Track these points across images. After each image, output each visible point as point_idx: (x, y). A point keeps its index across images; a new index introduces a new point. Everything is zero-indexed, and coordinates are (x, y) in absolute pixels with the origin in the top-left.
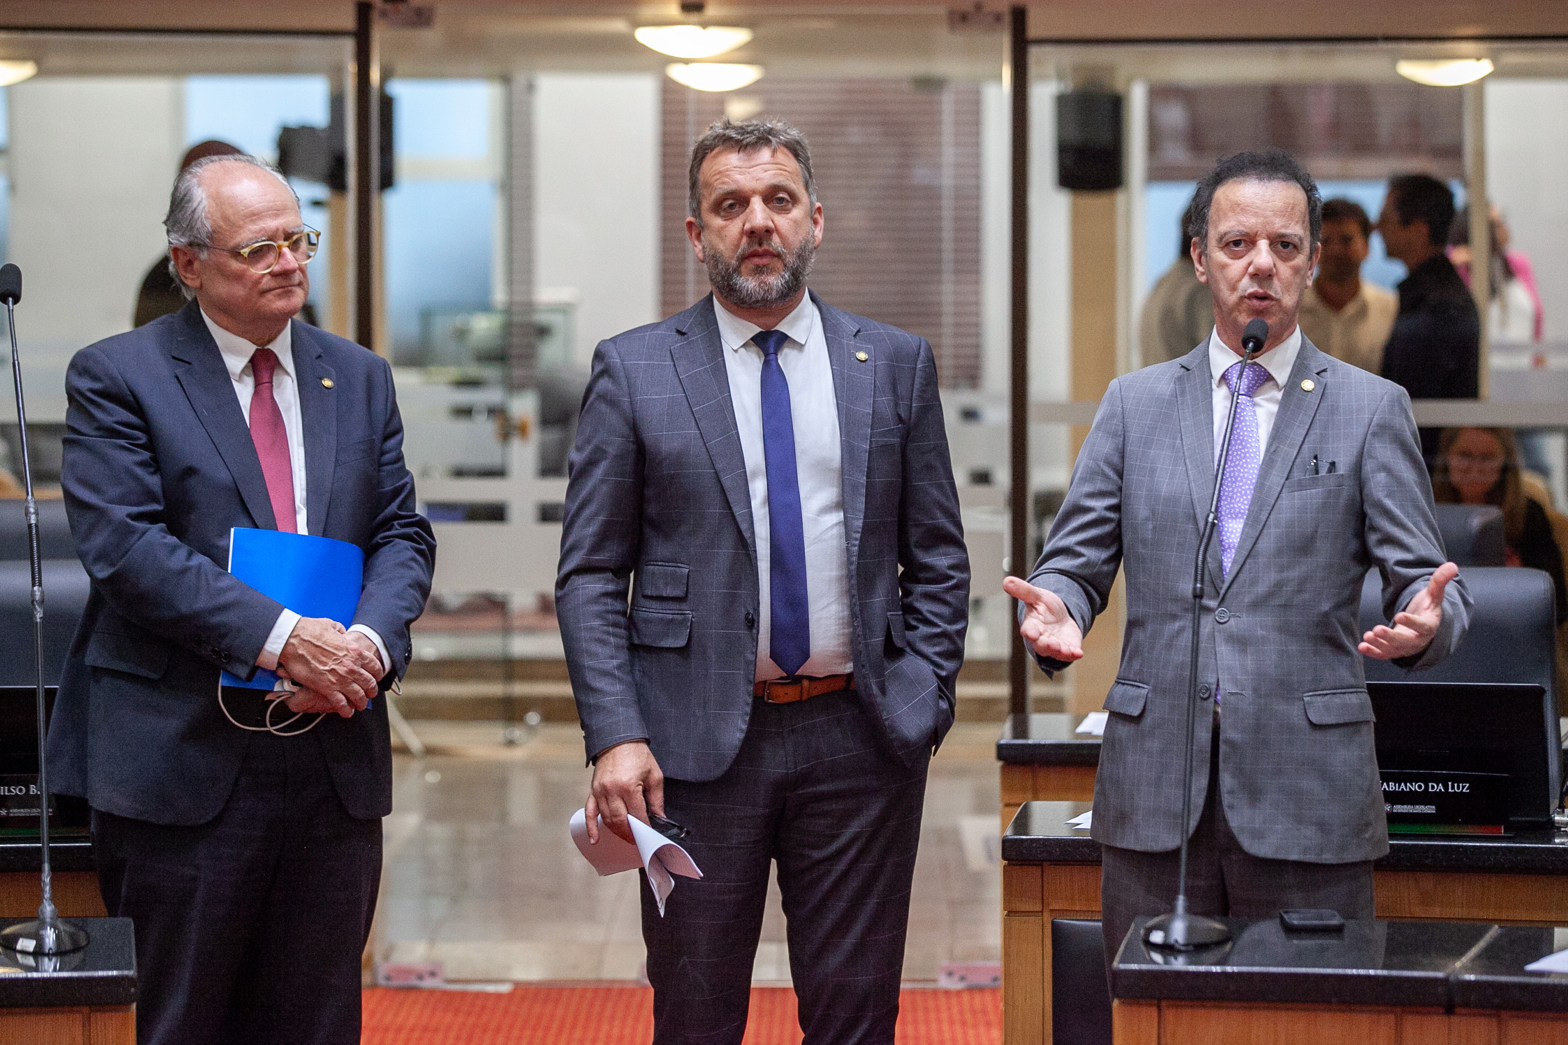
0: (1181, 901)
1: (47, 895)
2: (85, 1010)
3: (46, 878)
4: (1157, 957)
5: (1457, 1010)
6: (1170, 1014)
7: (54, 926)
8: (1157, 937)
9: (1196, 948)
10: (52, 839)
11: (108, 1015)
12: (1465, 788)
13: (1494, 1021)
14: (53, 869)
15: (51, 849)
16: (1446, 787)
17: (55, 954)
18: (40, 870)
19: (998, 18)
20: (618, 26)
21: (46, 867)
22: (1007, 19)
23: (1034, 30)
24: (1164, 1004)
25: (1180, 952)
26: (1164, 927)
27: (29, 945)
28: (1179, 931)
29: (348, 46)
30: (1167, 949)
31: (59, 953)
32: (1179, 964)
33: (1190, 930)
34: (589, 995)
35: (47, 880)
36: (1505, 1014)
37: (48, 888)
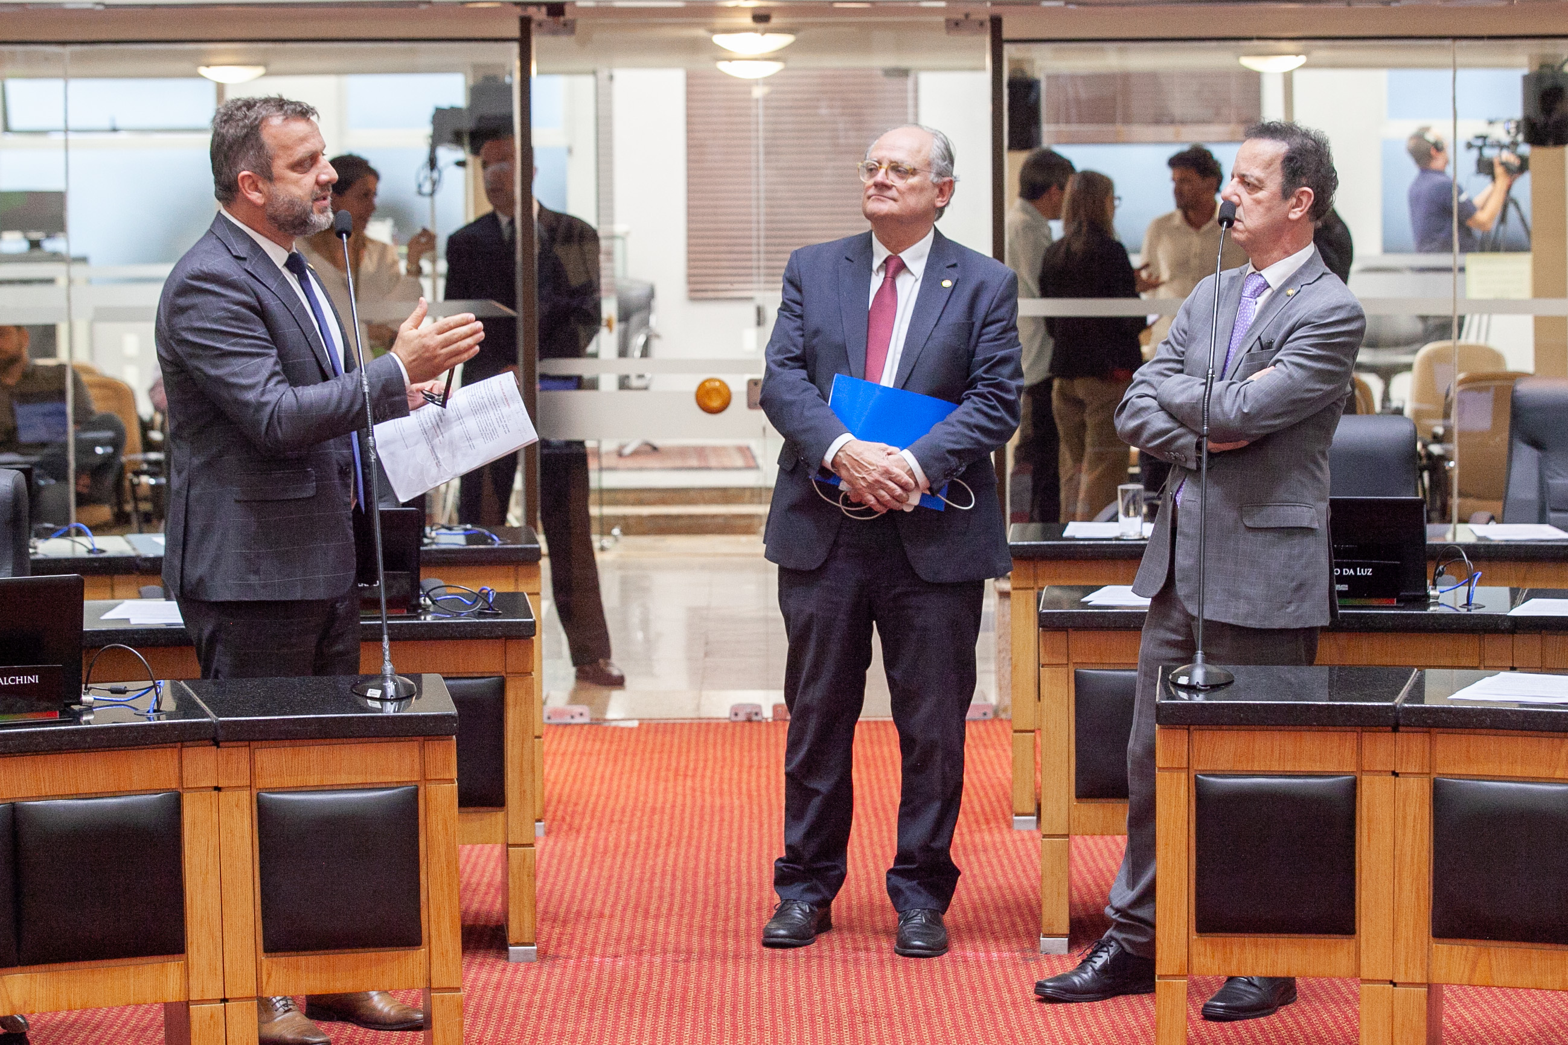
0: (1199, 655)
1: (387, 658)
2: (421, 739)
3: (386, 644)
4: (1183, 695)
5: (1401, 729)
6: (1196, 735)
7: (394, 681)
8: (1183, 680)
9: (1212, 688)
10: (389, 618)
11: (436, 742)
12: (1369, 572)
13: (1427, 736)
14: (391, 639)
15: (390, 626)
16: (1355, 571)
17: (396, 700)
18: (381, 640)
19: (982, 24)
20: (701, 33)
21: (386, 637)
22: (988, 25)
23: (1006, 34)
24: (1192, 728)
25: (1200, 690)
26: (1189, 674)
27: (377, 693)
28: (1199, 676)
29: (515, 48)
30: (1190, 688)
31: (398, 699)
32: (1199, 699)
33: (1207, 674)
34: (695, 728)
35: (387, 647)
36: (1434, 730)
37: (387, 653)
